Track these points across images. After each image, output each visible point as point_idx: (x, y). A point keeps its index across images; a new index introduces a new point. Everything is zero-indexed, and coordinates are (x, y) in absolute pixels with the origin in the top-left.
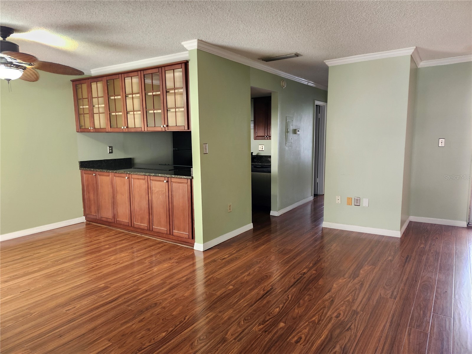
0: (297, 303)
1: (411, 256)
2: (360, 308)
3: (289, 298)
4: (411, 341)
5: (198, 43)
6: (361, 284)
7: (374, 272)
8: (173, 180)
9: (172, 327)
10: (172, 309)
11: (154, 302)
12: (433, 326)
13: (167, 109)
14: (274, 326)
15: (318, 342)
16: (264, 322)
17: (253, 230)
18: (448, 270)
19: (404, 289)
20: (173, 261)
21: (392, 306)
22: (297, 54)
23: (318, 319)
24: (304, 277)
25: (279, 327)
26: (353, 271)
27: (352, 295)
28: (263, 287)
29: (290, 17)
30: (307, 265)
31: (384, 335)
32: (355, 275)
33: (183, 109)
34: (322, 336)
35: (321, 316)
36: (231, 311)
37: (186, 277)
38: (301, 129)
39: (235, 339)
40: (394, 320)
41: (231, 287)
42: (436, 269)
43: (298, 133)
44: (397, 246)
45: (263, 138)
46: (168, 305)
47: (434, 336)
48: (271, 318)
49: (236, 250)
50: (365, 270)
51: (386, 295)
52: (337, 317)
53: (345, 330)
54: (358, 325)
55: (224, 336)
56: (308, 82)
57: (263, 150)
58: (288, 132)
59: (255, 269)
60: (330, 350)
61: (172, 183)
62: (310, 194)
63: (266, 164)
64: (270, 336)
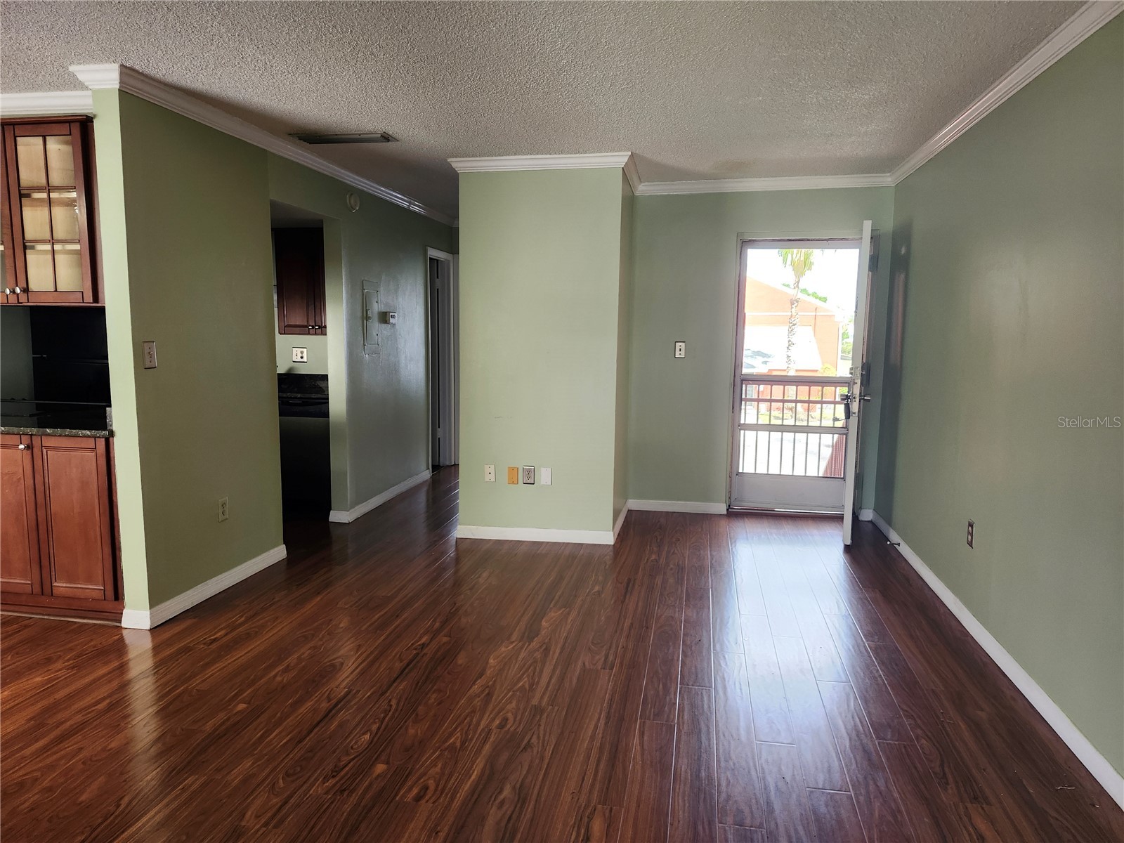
0: (412, 714)
1: (635, 579)
2: (546, 699)
3: (391, 706)
4: (645, 747)
5: (121, 74)
6: (544, 649)
7: (569, 620)
8: (48, 442)
9: (83, 833)
10: (75, 788)
11: (14, 780)
12: (681, 710)
13: (24, 244)
14: (361, 776)
15: (466, 788)
16: (336, 771)
17: (286, 563)
18: (701, 598)
19: (627, 646)
20: (59, 665)
21: (606, 684)
22: (387, 136)
23: (461, 739)
24: (423, 653)
25: (375, 775)
26: (526, 627)
27: (528, 676)
28: (328, 692)
29: (375, 50)
30: (429, 627)
31: (597, 744)
32: (531, 632)
33: (77, 247)
34: (473, 772)
35: (466, 733)
36: (247, 763)
37: (108, 701)
38: (399, 312)
39: (266, 824)
40: (613, 711)
41: (242, 706)
42: (681, 599)
43: (391, 321)
44: (609, 563)
45: (303, 330)
46: (62, 780)
47: (685, 728)
48: (353, 759)
49: (246, 615)
50: (552, 618)
51: (595, 665)
52: (501, 727)
53: (520, 751)
54: (544, 735)
55: (236, 824)
56: (410, 203)
57: (305, 359)
58: (369, 318)
59: (303, 653)
60: (493, 799)
61: (45, 451)
62: (424, 466)
63: (313, 396)
64: (353, 799)
